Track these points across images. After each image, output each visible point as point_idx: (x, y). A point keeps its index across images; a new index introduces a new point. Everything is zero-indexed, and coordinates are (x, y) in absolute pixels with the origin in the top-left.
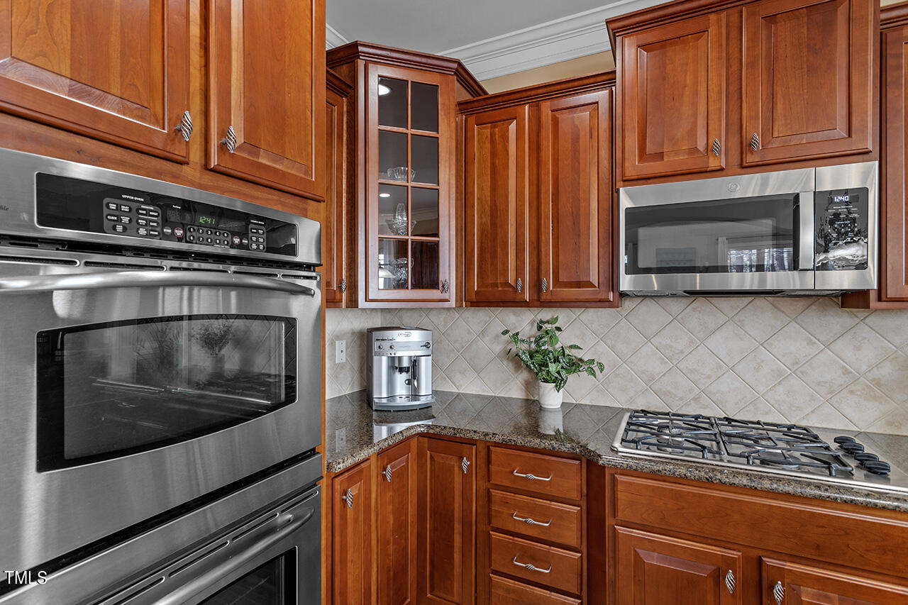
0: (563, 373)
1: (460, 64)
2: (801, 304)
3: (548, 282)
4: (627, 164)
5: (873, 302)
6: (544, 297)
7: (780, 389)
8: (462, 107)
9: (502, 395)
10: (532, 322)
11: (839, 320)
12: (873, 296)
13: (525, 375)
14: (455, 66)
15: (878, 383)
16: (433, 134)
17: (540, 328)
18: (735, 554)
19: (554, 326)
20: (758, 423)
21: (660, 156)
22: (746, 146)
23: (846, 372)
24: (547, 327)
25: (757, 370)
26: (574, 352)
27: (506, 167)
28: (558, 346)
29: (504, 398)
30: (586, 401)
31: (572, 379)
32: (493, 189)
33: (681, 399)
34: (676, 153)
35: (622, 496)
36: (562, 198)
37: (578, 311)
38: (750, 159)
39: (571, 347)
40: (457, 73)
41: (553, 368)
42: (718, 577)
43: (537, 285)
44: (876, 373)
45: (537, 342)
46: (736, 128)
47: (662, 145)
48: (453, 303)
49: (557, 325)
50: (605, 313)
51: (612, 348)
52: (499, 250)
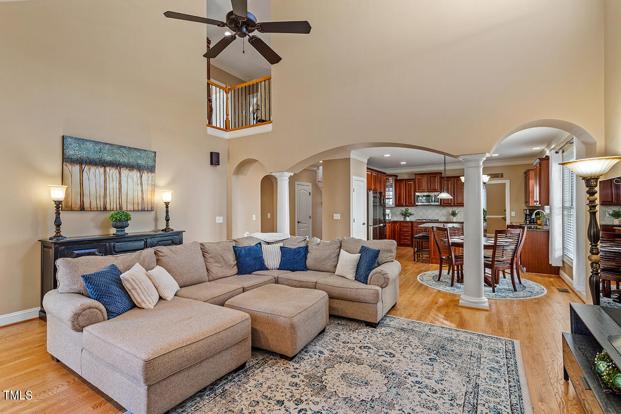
4: (416, 190)
9: (400, 218)
13: (404, 216)
17: (406, 209)
26: (411, 213)
27: (401, 188)
31: (410, 216)
34: (422, 189)
41: (408, 215)
43: (406, 204)
45: (406, 212)
46: (427, 187)
48: (395, 206)
50: (413, 207)
51: (415, 212)
52: (401, 199)
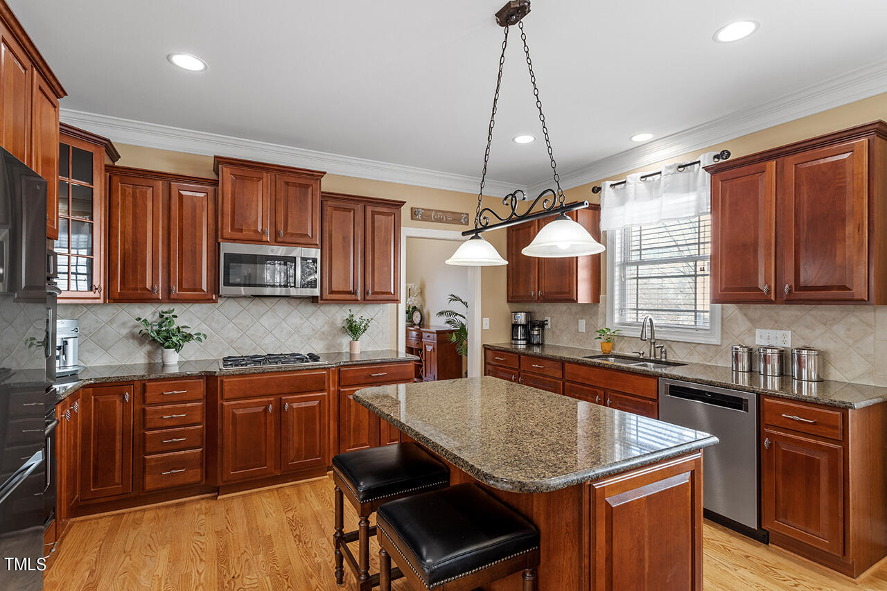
0: (181, 342)
1: (109, 141)
2: (298, 301)
3: (175, 289)
4: (224, 231)
5: (319, 301)
6: (172, 296)
7: (290, 340)
8: (107, 168)
9: (128, 363)
10: (154, 313)
11: (310, 308)
12: (319, 298)
14: (107, 142)
15: (323, 333)
16: (87, 184)
17: (161, 316)
18: (272, 399)
19: (171, 315)
20: (281, 354)
21: (241, 230)
22: (277, 234)
23: (314, 330)
24: (166, 315)
25: (281, 332)
26: (184, 330)
27: (145, 215)
28: (174, 327)
29: (130, 365)
30: (193, 359)
32: (135, 227)
33: (247, 350)
34: (249, 230)
35: (226, 388)
36: (185, 242)
37: (187, 306)
38: (279, 240)
39: (183, 327)
40: (106, 147)
41: (174, 339)
42: (266, 410)
43: (168, 290)
44: (323, 329)
45: (160, 326)
46: (274, 225)
47: (242, 225)
48: (101, 301)
49: (173, 314)
50: (205, 307)
51: (210, 326)
52: (139, 267)
